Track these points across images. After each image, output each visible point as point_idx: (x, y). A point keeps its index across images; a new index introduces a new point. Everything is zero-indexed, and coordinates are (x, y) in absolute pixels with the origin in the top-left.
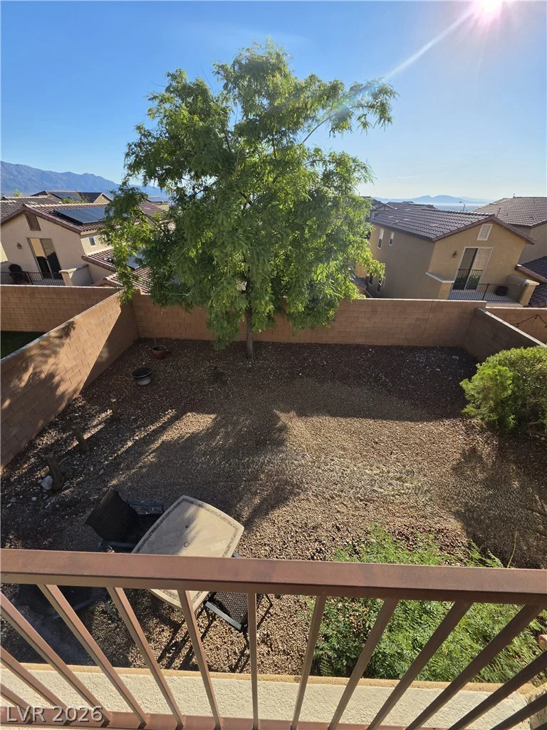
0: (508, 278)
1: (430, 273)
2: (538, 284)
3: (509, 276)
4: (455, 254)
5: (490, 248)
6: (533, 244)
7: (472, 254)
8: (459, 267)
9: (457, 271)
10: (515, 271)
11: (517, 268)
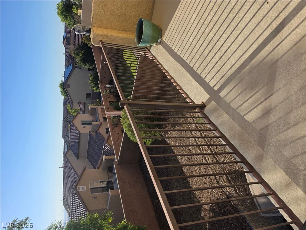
0: (104, 169)
1: (107, 206)
2: (104, 156)
3: (103, 170)
4: (95, 198)
5: (89, 183)
6: (86, 166)
7: (93, 190)
8: (102, 193)
9: (104, 193)
10: (100, 168)
11: (98, 168)
